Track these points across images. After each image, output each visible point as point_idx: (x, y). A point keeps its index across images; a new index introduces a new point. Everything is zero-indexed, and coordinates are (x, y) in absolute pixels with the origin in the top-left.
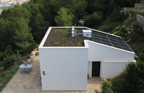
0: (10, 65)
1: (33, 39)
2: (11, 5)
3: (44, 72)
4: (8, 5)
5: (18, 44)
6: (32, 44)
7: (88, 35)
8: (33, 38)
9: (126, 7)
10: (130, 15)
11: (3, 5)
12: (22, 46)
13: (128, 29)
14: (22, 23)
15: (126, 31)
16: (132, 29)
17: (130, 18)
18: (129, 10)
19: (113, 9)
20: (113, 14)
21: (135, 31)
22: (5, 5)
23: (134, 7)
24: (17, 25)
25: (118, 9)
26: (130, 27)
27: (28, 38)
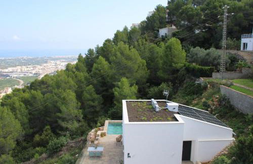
0: (58, 150)
1: (83, 118)
2: (35, 74)
3: (129, 154)
4: (31, 75)
5: (64, 124)
6: (80, 124)
7: (174, 108)
8: (82, 116)
9: (202, 77)
10: (209, 86)
11: (24, 75)
12: (69, 126)
13: (210, 102)
14: (70, 97)
15: (209, 105)
16: (215, 103)
17: (210, 90)
18: (207, 80)
19: (185, 79)
20: (185, 86)
21: (220, 105)
22: (27, 74)
23: (211, 77)
24: (64, 99)
25: (192, 79)
26: (212, 101)
27: (76, 116)
